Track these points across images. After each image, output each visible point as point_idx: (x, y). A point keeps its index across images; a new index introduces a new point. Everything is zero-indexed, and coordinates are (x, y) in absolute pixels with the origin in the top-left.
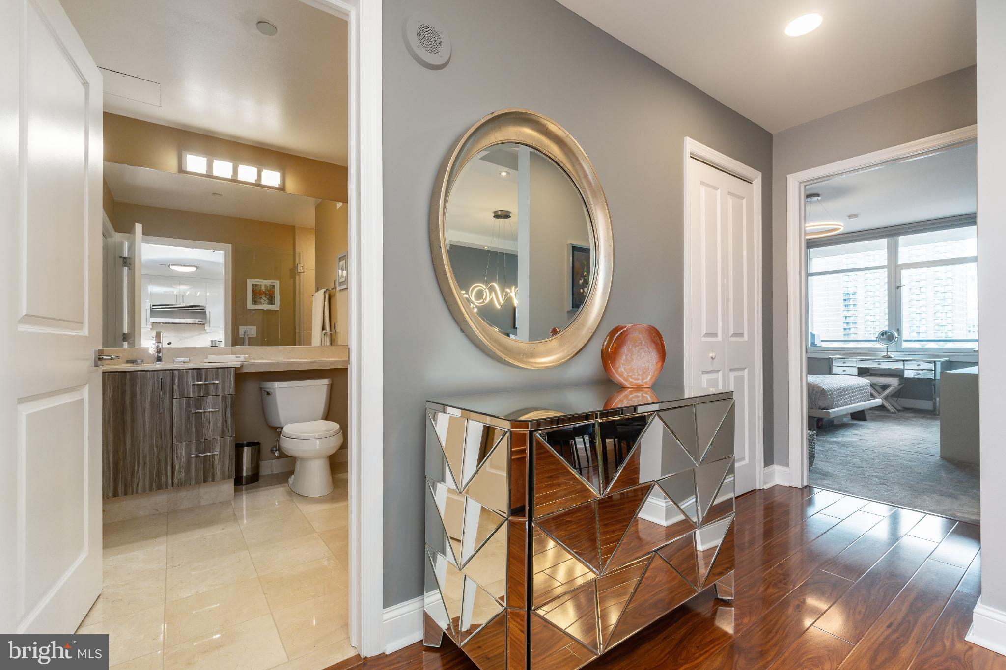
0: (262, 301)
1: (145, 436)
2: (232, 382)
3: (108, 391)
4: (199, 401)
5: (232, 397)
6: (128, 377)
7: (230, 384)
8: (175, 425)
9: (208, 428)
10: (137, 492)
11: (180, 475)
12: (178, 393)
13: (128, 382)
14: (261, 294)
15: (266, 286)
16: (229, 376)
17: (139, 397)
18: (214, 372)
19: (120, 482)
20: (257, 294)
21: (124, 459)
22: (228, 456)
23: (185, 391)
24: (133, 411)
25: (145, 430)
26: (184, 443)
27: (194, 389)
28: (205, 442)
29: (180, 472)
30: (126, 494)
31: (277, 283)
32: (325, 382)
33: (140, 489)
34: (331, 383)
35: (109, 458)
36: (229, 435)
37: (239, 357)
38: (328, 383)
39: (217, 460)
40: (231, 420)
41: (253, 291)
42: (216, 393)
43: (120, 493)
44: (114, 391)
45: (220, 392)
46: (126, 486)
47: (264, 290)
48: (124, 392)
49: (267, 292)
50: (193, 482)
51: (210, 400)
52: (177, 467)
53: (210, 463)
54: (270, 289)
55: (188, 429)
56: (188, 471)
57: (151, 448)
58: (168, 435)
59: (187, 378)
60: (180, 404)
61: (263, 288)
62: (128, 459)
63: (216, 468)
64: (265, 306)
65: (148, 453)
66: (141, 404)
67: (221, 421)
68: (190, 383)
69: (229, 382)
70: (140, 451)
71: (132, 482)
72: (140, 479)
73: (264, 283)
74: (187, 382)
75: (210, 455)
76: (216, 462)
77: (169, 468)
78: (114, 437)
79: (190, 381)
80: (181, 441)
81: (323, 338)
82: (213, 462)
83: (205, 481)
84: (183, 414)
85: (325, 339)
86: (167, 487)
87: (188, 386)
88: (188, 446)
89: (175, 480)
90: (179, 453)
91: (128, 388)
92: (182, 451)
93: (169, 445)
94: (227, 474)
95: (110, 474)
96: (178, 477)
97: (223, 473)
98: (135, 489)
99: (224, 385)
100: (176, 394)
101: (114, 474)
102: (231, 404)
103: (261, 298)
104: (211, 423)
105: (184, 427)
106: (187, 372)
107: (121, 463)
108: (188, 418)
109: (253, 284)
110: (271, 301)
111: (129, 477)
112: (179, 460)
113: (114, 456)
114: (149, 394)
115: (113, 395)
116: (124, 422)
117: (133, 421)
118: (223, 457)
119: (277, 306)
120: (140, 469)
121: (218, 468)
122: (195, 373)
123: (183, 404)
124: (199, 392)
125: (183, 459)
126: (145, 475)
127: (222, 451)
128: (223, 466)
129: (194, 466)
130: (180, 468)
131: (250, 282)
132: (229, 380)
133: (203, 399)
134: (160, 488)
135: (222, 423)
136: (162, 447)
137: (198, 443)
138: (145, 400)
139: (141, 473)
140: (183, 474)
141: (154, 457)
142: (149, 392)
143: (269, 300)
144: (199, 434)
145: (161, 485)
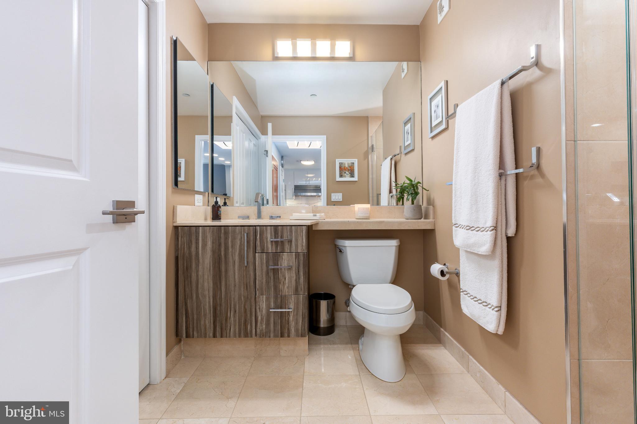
0: (346, 174)
1: (235, 286)
2: (304, 241)
3: (209, 243)
4: (276, 257)
5: (304, 255)
6: (223, 231)
7: (302, 242)
8: (257, 278)
9: (284, 284)
10: (230, 337)
11: (262, 326)
12: (260, 248)
13: (222, 235)
14: (345, 170)
15: (348, 163)
16: (301, 234)
17: (230, 250)
18: (288, 229)
19: (218, 324)
20: (342, 169)
21: (221, 305)
22: (301, 314)
23: (265, 247)
24: (226, 263)
25: (235, 281)
26: (264, 296)
27: (272, 245)
28: (281, 298)
29: (261, 323)
30: (222, 337)
31: (356, 161)
32: (393, 243)
33: (232, 333)
34: (399, 244)
35: (210, 302)
36: (302, 293)
37: (315, 215)
38: (396, 245)
39: (292, 317)
40: (304, 277)
41: (340, 168)
42: (290, 250)
43: (218, 335)
44: (213, 243)
45: (293, 249)
46: (222, 329)
47: (347, 167)
48: (220, 245)
49: (349, 168)
50: (272, 335)
51: (285, 256)
52: (259, 318)
53: (286, 319)
54: (351, 165)
55: (268, 282)
56: (268, 324)
57: (240, 298)
58: (252, 287)
59: (267, 233)
60: (261, 259)
61: (347, 166)
62: (223, 305)
63: (291, 324)
64: (347, 178)
65: (237, 302)
66: (232, 256)
67: (295, 278)
68: (269, 239)
69: (301, 241)
70: (232, 300)
71: (226, 326)
72: (232, 324)
73: (347, 162)
74: (267, 239)
75: (285, 311)
76: (291, 318)
77: (254, 318)
78: (214, 285)
79: (269, 236)
80: (262, 294)
81: (390, 200)
82: (288, 319)
83: (282, 336)
84: (263, 268)
85: (392, 201)
86: (251, 337)
87: (267, 242)
88: (268, 299)
89: (258, 330)
90: (261, 305)
91: (223, 241)
92: (263, 304)
93: (253, 296)
94: (300, 331)
95: (211, 317)
96: (260, 328)
97: (297, 330)
98: (228, 333)
99: (297, 243)
100: (259, 249)
101: (214, 317)
102: (303, 262)
103: (345, 173)
104: (287, 279)
105: (264, 281)
106: (266, 229)
107: (219, 308)
108: (267, 273)
109: (340, 163)
110: (352, 175)
111: (224, 322)
112: (261, 312)
113: (213, 301)
114: (238, 248)
115: (213, 247)
116: (220, 271)
117: (226, 271)
118: (297, 314)
119: (356, 179)
120: (232, 315)
121: (292, 324)
122: (273, 229)
123: (264, 259)
124: (277, 247)
125: (264, 311)
126: (235, 321)
127: (297, 308)
128: (297, 323)
129: (272, 319)
130: (262, 319)
131: (338, 161)
132: (301, 238)
133: (279, 255)
134: (246, 335)
135: (296, 280)
136: (248, 298)
137: (276, 297)
138: (235, 252)
139: (232, 319)
140: (264, 326)
141: (242, 307)
142: (238, 246)
143: (350, 173)
144: (276, 288)
145: (247, 334)
